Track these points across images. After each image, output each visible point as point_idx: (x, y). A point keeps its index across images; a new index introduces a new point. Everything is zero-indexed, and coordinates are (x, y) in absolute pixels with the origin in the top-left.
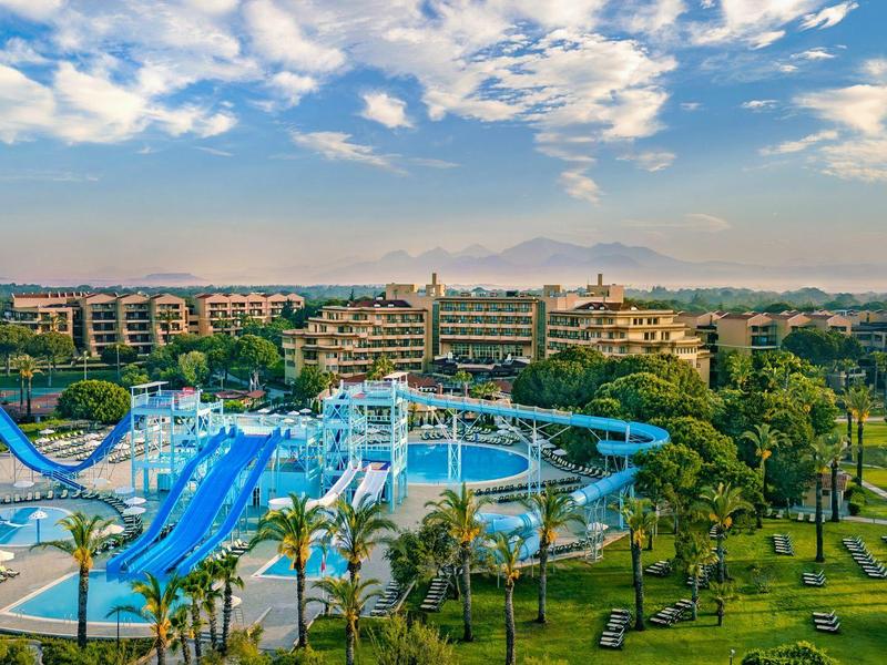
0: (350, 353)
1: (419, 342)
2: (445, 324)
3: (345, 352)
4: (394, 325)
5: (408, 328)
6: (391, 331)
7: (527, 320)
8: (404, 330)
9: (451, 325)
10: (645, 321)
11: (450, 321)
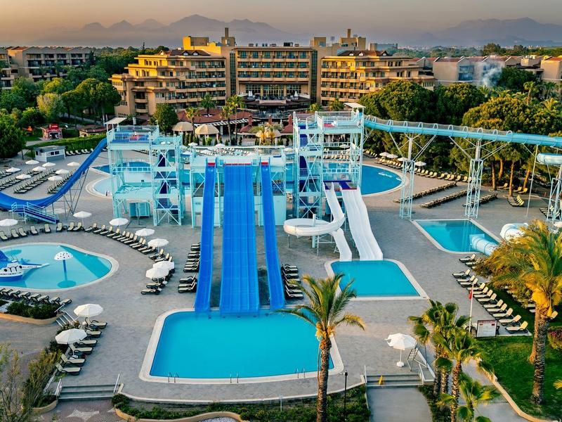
0: (173, 92)
1: (221, 84)
2: (242, 69)
3: (170, 92)
4: (204, 70)
5: (213, 72)
6: (201, 75)
7: (304, 65)
8: (210, 75)
9: (246, 70)
10: (394, 64)
11: (245, 67)
